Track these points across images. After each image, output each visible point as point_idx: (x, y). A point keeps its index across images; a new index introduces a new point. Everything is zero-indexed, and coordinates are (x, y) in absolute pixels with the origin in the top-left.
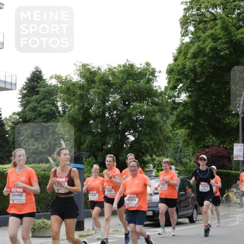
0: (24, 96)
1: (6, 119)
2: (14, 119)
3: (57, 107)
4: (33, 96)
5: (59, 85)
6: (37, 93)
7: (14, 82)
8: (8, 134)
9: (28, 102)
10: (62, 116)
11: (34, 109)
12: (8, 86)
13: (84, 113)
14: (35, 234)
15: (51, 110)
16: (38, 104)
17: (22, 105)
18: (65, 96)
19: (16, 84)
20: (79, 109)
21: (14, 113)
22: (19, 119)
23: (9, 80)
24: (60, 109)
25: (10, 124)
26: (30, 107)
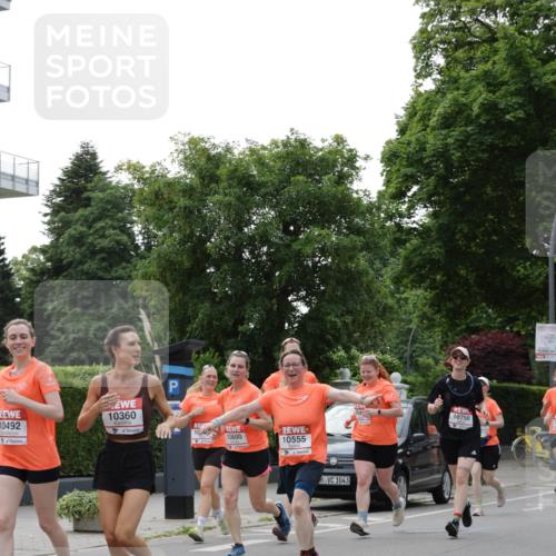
0: (56, 210)
1: (15, 262)
2: (33, 261)
3: (131, 236)
4: (76, 210)
5: (136, 187)
6: (87, 203)
7: (33, 177)
8: (19, 296)
9: (67, 224)
10: (143, 257)
11: (78, 241)
12: (20, 188)
13: (194, 250)
14: (82, 526)
15: (118, 242)
16: (90, 227)
17: (51, 231)
18: (150, 211)
19: (37, 183)
20: (183, 242)
21: (34, 249)
22: (44, 263)
23: (21, 173)
24: (139, 240)
25: (25, 273)
26: (71, 236)
